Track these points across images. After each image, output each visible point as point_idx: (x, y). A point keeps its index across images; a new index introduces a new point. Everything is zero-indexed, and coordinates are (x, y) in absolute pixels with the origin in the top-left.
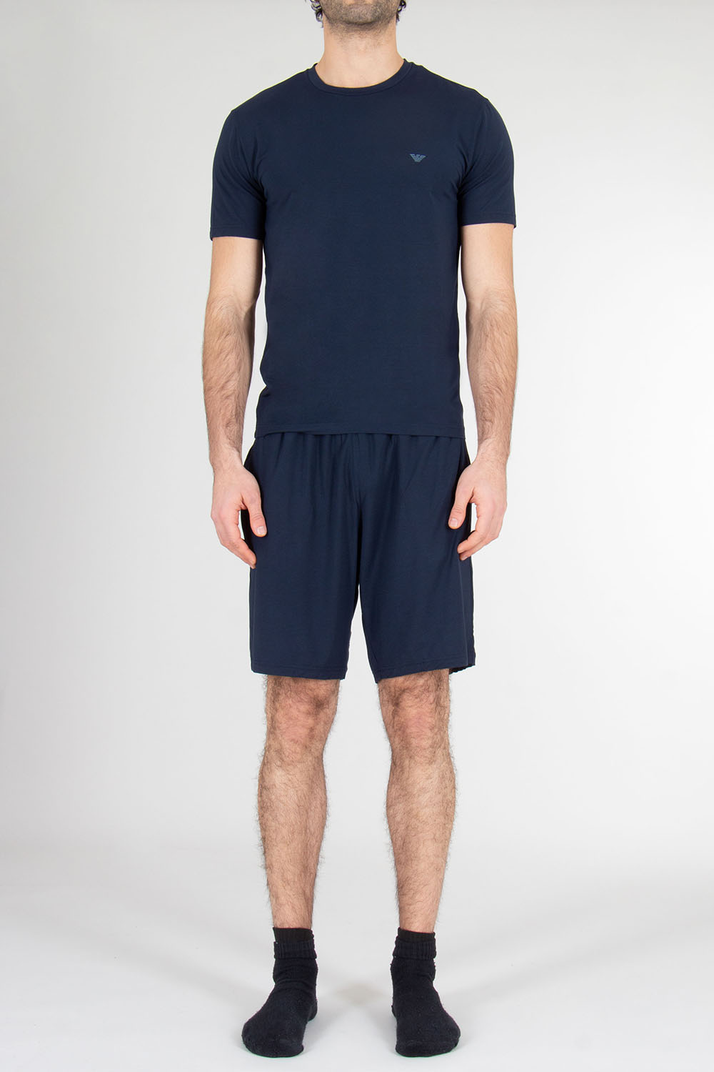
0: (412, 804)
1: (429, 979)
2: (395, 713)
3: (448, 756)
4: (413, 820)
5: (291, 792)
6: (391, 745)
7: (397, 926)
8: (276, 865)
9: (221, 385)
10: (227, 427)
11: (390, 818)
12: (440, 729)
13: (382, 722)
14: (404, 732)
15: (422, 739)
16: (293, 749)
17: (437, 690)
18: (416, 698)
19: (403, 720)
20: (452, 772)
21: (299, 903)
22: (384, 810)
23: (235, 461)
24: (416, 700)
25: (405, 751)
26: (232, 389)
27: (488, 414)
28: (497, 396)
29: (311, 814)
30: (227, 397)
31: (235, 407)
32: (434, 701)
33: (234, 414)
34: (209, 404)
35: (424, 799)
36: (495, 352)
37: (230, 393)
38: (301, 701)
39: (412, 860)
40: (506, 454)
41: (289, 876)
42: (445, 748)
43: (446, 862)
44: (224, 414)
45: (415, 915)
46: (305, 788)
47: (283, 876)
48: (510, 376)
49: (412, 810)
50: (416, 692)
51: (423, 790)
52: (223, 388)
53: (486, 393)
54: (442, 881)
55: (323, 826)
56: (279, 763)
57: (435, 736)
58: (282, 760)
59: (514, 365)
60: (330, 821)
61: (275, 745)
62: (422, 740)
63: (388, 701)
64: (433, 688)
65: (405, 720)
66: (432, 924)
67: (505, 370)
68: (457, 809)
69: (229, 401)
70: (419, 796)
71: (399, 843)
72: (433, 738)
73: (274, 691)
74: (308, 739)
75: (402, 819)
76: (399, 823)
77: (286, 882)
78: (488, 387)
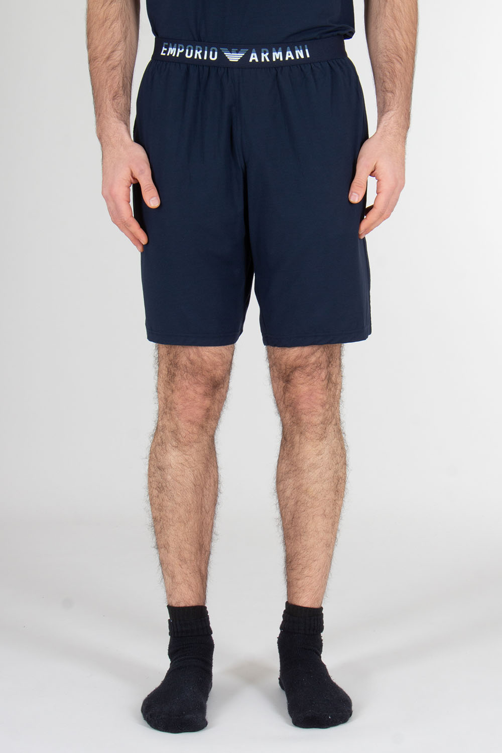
0: (302, 479)
1: (317, 653)
2: (286, 390)
3: (339, 432)
4: (303, 495)
5: (188, 472)
6: (282, 420)
7: (286, 600)
8: (173, 545)
9: (107, 55)
10: (113, 99)
11: (280, 492)
12: (332, 405)
13: (273, 397)
14: (294, 408)
15: (312, 416)
16: (190, 430)
17: (328, 366)
18: (308, 375)
19: (294, 396)
20: (343, 448)
21: (194, 580)
22: (274, 485)
23: (123, 134)
24: (308, 378)
25: (295, 427)
26: (118, 59)
27: (389, 85)
28: (398, 66)
29: (206, 492)
30: (113, 68)
31: (121, 78)
32: (326, 378)
33: (121, 85)
34: (94, 75)
35: (314, 474)
36: (395, 19)
37: (117, 63)
38: (198, 383)
39: (301, 535)
40: (407, 127)
41: (186, 555)
42: (336, 424)
43: (336, 537)
44: (111, 86)
45: (304, 590)
46: (201, 467)
47: (180, 555)
48: (410, 42)
49: (301, 485)
50: (308, 370)
51: (314, 466)
52: (108, 58)
53: (386, 62)
54: (330, 557)
55: (215, 503)
56: (174, 443)
57: (327, 413)
58: (178, 440)
59: (414, 32)
60: (221, 498)
61: (170, 425)
62: (314, 417)
63: (279, 378)
64: (324, 364)
65: (296, 396)
66: (320, 599)
67: (405, 37)
68: (348, 485)
69: (115, 72)
70: (309, 471)
71: (289, 518)
72: (324, 414)
73: (169, 372)
74: (204, 419)
75: (292, 494)
76: (288, 498)
77: (183, 560)
78: (387, 56)
